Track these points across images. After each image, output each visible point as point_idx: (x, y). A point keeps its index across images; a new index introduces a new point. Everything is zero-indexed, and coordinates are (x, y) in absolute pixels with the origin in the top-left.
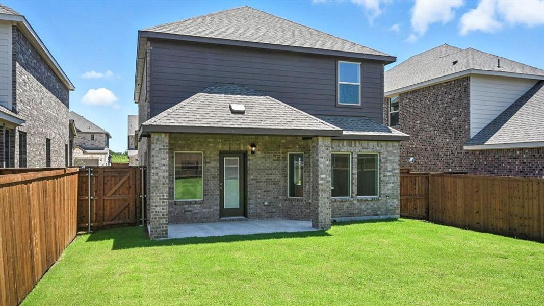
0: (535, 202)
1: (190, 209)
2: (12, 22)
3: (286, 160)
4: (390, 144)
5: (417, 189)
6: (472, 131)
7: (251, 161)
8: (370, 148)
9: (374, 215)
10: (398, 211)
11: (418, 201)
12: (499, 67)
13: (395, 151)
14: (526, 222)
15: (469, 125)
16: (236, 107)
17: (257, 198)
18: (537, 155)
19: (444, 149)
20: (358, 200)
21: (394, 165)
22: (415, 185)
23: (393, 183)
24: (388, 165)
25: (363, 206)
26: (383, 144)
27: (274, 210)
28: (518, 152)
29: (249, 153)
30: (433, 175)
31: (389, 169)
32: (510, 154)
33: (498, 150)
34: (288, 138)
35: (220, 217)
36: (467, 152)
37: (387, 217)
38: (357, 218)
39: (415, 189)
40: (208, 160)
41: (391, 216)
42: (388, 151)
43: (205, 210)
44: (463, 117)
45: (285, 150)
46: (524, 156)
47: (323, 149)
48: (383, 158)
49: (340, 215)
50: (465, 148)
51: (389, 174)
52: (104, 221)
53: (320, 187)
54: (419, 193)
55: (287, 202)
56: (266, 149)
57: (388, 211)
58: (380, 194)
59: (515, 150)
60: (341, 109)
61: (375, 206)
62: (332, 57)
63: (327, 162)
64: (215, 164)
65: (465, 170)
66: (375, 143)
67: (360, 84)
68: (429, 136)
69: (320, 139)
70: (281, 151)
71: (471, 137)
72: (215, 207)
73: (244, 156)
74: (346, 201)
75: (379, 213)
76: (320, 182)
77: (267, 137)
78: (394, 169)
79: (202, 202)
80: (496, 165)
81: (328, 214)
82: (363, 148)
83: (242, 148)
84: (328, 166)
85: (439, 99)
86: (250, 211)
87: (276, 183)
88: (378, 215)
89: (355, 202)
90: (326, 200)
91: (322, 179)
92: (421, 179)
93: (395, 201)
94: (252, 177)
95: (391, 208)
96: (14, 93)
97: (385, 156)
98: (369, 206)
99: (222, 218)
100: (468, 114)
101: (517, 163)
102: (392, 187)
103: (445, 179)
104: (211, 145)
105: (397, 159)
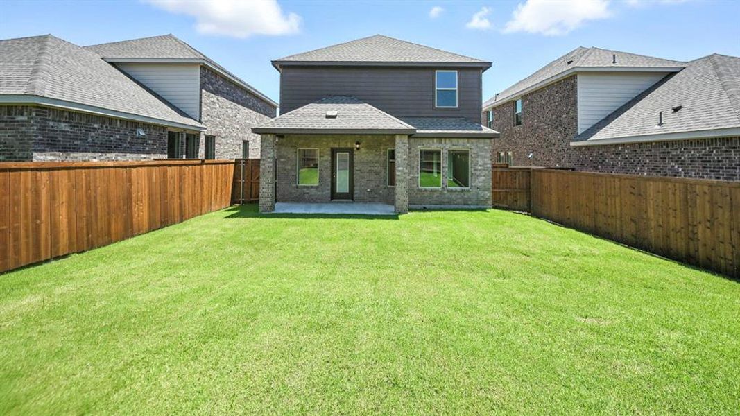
0: (618, 199)
1: (308, 191)
2: (200, 63)
3: (386, 155)
4: (481, 141)
5: (517, 182)
6: (579, 127)
7: (357, 156)
8: (460, 145)
9: (465, 205)
10: (490, 202)
11: (518, 194)
12: (614, 62)
13: (486, 148)
14: (610, 221)
15: (576, 121)
16: (329, 113)
17: (361, 186)
18: (639, 151)
19: (556, 146)
20: (448, 191)
21: (486, 160)
22: (515, 179)
23: (484, 176)
24: (479, 159)
25: (453, 196)
26: (473, 141)
27: (376, 196)
28: (620, 148)
29: (355, 149)
30: (534, 170)
31: (480, 164)
32: (613, 149)
33: (602, 146)
34: (387, 137)
35: (332, 199)
36: (575, 148)
37: (478, 207)
38: (447, 206)
39: (515, 182)
40: (322, 155)
41: (482, 207)
42: (479, 148)
43: (319, 193)
44: (571, 115)
45: (385, 147)
46: (626, 151)
47: (400, 145)
48: (474, 153)
49: (430, 203)
50: (572, 144)
51: (480, 168)
52: (251, 197)
53: (397, 178)
54: (519, 186)
55: (386, 190)
56: (368, 147)
57: (478, 202)
58: (471, 186)
59: (617, 145)
60: (439, 112)
61: (466, 196)
62: (430, 68)
63: (404, 157)
64: (328, 158)
65: (572, 165)
66: (466, 140)
67: (456, 89)
68: (544, 133)
69: (397, 137)
70: (382, 148)
71: (579, 134)
72: (327, 191)
73: (351, 151)
74: (436, 191)
75: (470, 203)
76: (397, 173)
77: (370, 136)
78: (487, 164)
79: (317, 187)
80: (600, 161)
81: (404, 201)
82: (453, 145)
83: (349, 145)
84: (405, 159)
85: (552, 98)
86: (355, 196)
87: (377, 174)
88: (468, 205)
89: (445, 192)
90: (403, 189)
91: (399, 171)
92: (522, 174)
93: (486, 192)
94: (357, 168)
95: (482, 199)
96: (201, 110)
97: (475, 152)
98: (459, 196)
99: (334, 200)
100: (575, 111)
101: (619, 158)
102: (484, 180)
103: (543, 173)
104: (324, 143)
105: (489, 154)
